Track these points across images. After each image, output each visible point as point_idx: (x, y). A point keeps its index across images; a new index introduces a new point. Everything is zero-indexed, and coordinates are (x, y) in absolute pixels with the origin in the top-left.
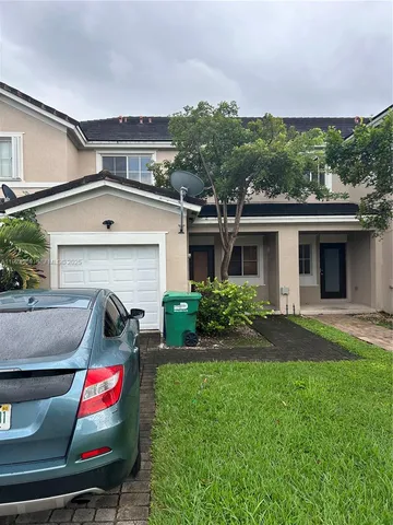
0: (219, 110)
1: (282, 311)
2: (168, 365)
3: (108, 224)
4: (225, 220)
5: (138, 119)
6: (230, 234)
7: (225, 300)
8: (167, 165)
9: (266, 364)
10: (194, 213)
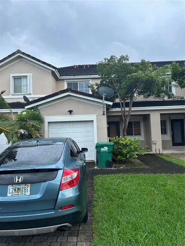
0: (120, 59)
1: (154, 152)
2: (99, 175)
3: (70, 112)
4: (124, 109)
5: (83, 66)
6: (127, 116)
7: (125, 146)
8: (97, 85)
9: (147, 175)
10: (110, 105)
